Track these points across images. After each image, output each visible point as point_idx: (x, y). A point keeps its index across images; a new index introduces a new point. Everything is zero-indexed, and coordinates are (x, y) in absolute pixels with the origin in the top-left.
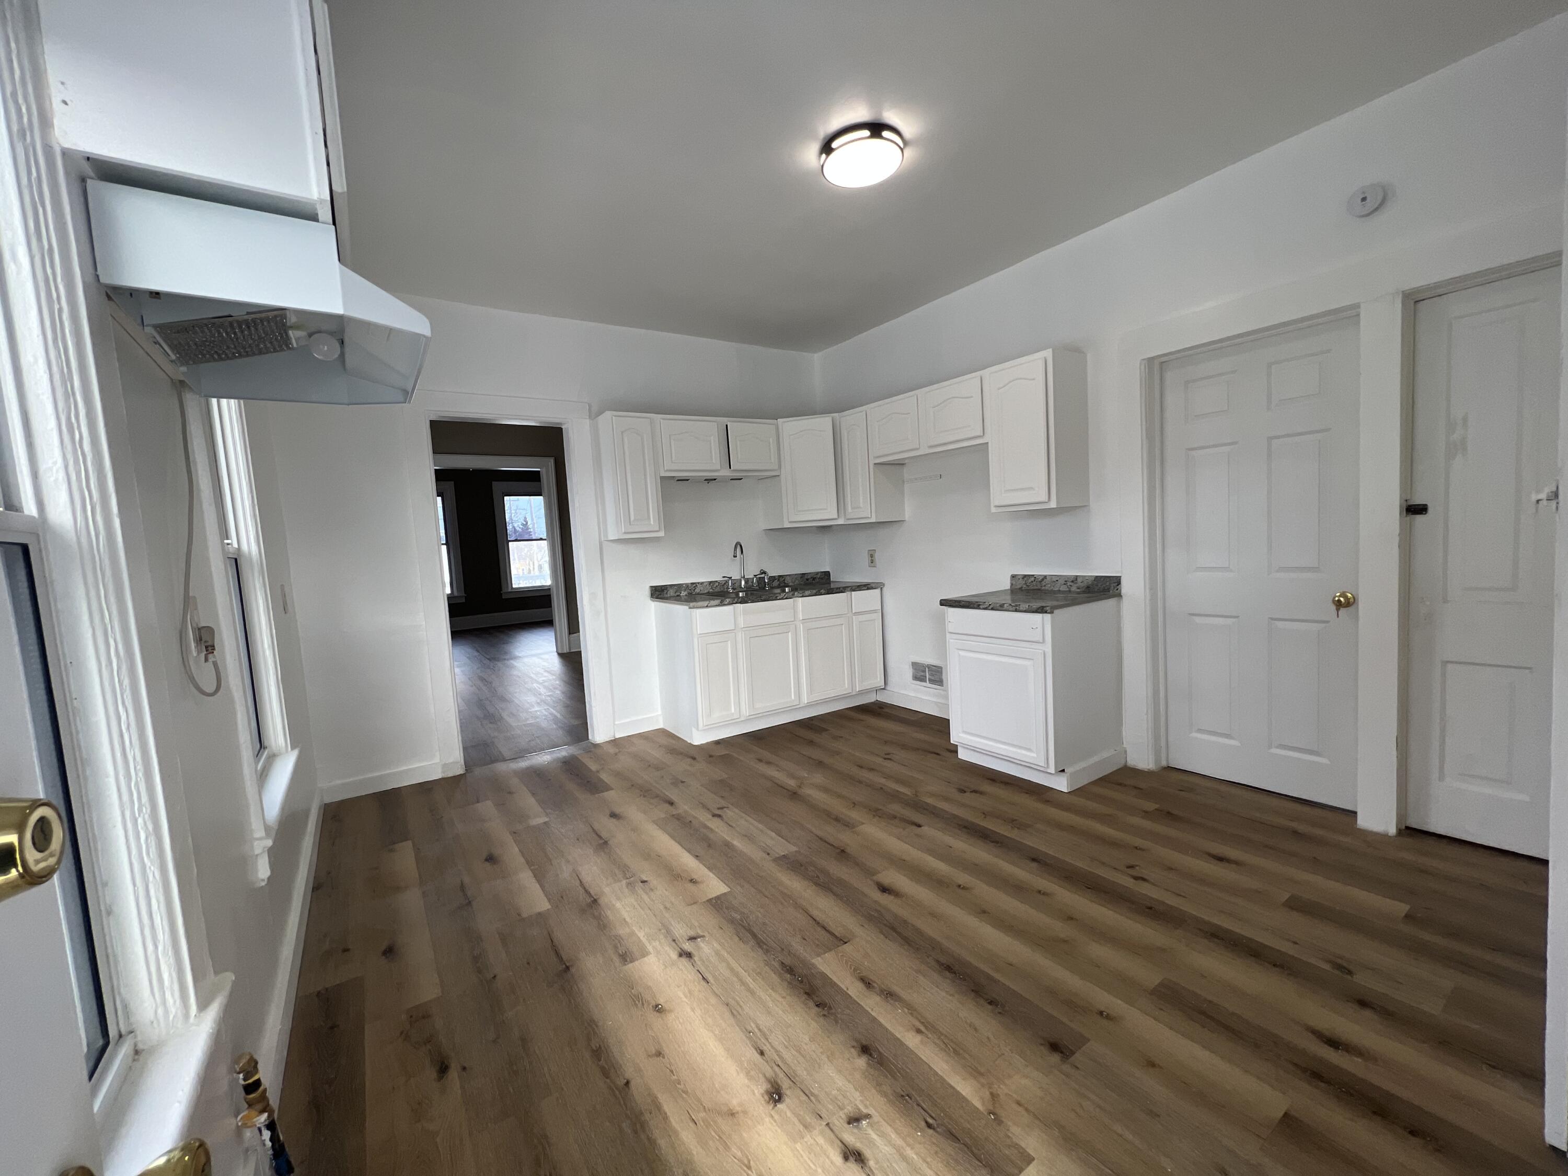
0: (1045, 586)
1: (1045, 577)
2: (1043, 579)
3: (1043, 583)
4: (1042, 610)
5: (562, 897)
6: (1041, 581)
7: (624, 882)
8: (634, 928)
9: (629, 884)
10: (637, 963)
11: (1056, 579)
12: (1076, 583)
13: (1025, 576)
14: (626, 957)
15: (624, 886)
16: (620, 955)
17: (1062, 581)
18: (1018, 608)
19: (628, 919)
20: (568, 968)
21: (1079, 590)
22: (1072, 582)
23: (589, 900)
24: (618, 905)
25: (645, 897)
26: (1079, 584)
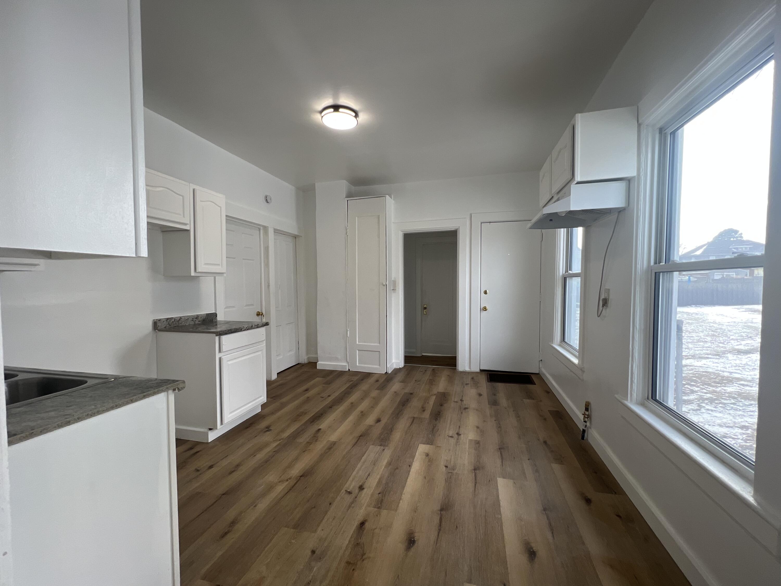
0: (181, 323)
1: (181, 318)
2: (180, 319)
3: (180, 322)
4: (267, 324)
5: (489, 481)
6: (178, 321)
7: (455, 472)
8: (468, 450)
9: (454, 470)
10: (475, 439)
11: (187, 318)
12: (198, 319)
13: (168, 319)
14: (478, 443)
15: (456, 470)
16: (479, 444)
17: (190, 319)
18: (258, 326)
19: (467, 453)
20: (500, 449)
21: (199, 323)
22: (196, 318)
23: (477, 471)
24: (466, 462)
25: (453, 460)
26: (200, 319)
